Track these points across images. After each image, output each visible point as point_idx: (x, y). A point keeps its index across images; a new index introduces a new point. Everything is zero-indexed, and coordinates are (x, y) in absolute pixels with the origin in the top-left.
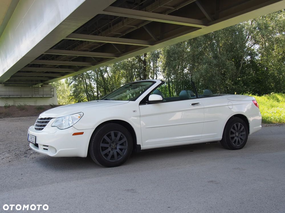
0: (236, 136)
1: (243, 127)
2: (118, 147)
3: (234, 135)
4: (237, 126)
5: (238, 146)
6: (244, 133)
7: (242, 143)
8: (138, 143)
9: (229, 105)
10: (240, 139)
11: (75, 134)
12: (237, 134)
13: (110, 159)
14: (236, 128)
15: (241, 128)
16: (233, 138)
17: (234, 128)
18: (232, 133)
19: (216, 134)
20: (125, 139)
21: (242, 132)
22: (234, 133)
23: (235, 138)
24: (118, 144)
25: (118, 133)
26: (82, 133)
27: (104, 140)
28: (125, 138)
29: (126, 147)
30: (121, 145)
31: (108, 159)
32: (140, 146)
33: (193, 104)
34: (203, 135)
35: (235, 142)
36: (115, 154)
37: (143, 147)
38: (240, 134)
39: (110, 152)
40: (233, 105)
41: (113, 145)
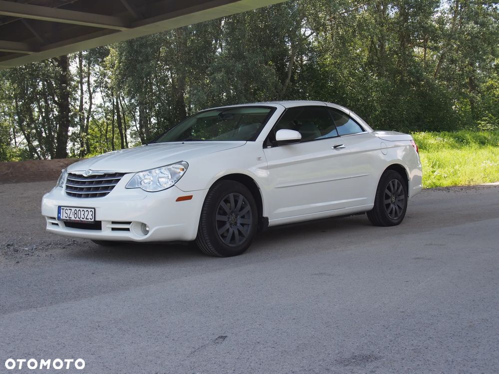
0: (392, 202)
1: (401, 187)
2: (239, 221)
3: (389, 201)
4: (394, 185)
5: (395, 218)
6: (403, 197)
7: (400, 214)
8: (265, 215)
9: (383, 149)
10: (397, 208)
11: (180, 199)
12: (393, 200)
13: (230, 243)
14: (392, 189)
15: (398, 188)
16: (388, 205)
17: (389, 189)
18: (388, 197)
19: (366, 198)
20: (248, 208)
21: (399, 195)
22: (389, 197)
23: (392, 205)
24: (238, 217)
25: (238, 196)
26: (190, 198)
27: (221, 208)
28: (249, 205)
29: (249, 221)
30: (243, 217)
31: (227, 242)
32: (267, 219)
33: (335, 147)
34: (349, 200)
35: (391, 213)
36: (236, 232)
37: (272, 221)
38: (397, 199)
39: (229, 229)
40: (387, 148)
41: (233, 217)
